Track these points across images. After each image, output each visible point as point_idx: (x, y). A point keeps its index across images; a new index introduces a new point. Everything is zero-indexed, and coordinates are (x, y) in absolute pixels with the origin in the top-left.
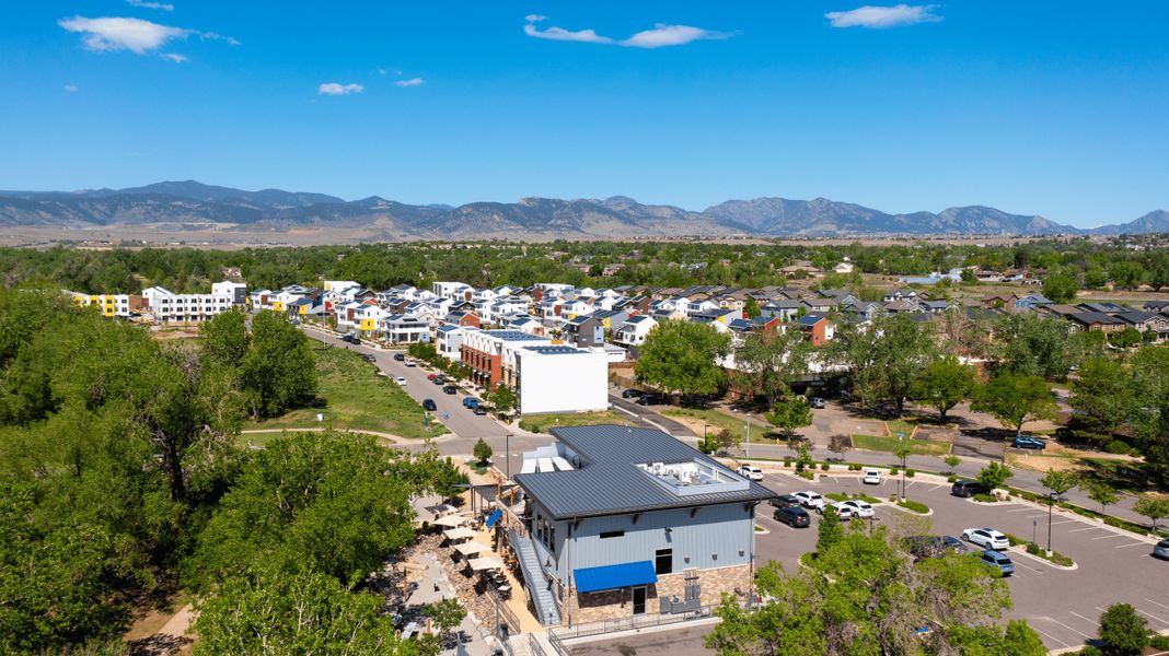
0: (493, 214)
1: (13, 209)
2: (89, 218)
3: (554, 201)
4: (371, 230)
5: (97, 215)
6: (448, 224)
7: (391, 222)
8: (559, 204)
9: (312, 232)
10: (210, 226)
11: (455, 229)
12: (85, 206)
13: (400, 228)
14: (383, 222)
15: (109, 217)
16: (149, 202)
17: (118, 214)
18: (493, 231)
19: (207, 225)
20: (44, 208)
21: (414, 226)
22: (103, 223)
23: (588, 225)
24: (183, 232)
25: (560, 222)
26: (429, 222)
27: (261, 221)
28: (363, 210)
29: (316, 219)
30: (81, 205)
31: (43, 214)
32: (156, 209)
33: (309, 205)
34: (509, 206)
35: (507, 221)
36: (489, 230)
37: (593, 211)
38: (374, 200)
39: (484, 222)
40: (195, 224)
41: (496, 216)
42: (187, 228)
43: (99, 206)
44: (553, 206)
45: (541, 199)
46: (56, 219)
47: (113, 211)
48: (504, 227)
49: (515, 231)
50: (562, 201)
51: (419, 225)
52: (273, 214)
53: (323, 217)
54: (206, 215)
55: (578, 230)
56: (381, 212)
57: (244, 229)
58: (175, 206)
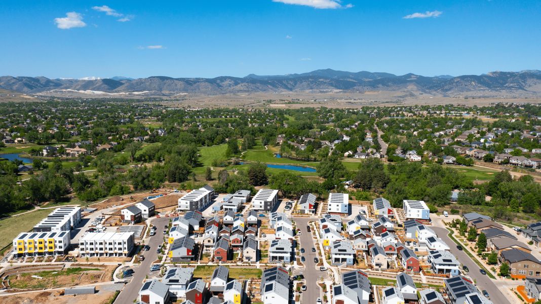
0: (471, 81)
1: (259, 84)
2: (286, 87)
3: (509, 73)
4: (404, 91)
5: (289, 86)
6: (446, 87)
7: (415, 87)
8: (512, 75)
9: (376, 93)
10: (331, 91)
11: (450, 89)
12: (285, 82)
13: (420, 90)
14: (411, 87)
15: (294, 86)
16: (310, 80)
17: (297, 85)
18: (470, 90)
19: (330, 90)
20: (271, 84)
21: (428, 88)
22: (291, 90)
23: (530, 86)
24: (320, 94)
25: (511, 85)
26: (436, 86)
27: (355, 87)
28: (403, 81)
29: (380, 85)
30: (284, 82)
31: (270, 86)
32: (312, 82)
33: (379, 78)
34: (482, 76)
35: (479, 85)
36: (469, 90)
37: (533, 78)
38: (410, 75)
39: (466, 85)
40: (325, 90)
41: (473, 82)
42: (321, 92)
43: (290, 82)
44: (508, 76)
45: (501, 72)
46: (274, 88)
47: (296, 84)
48: (477, 88)
49: (484, 90)
50: (514, 73)
51: (430, 88)
52: (361, 83)
53: (383, 85)
54: (332, 85)
55: (523, 89)
56: (411, 81)
57: (345, 92)
58: (319, 81)
